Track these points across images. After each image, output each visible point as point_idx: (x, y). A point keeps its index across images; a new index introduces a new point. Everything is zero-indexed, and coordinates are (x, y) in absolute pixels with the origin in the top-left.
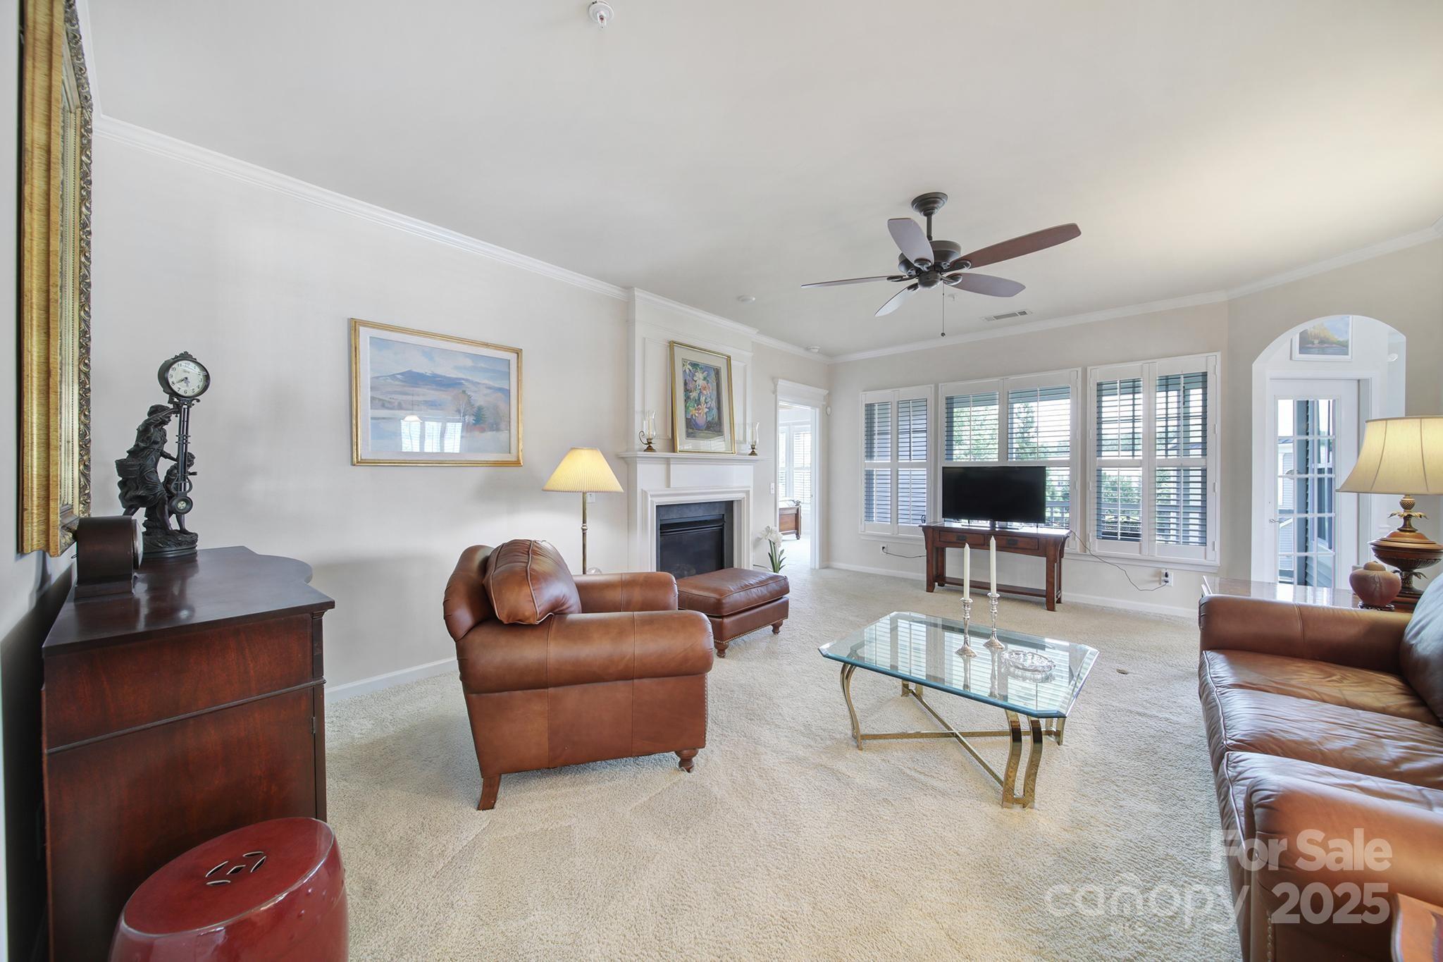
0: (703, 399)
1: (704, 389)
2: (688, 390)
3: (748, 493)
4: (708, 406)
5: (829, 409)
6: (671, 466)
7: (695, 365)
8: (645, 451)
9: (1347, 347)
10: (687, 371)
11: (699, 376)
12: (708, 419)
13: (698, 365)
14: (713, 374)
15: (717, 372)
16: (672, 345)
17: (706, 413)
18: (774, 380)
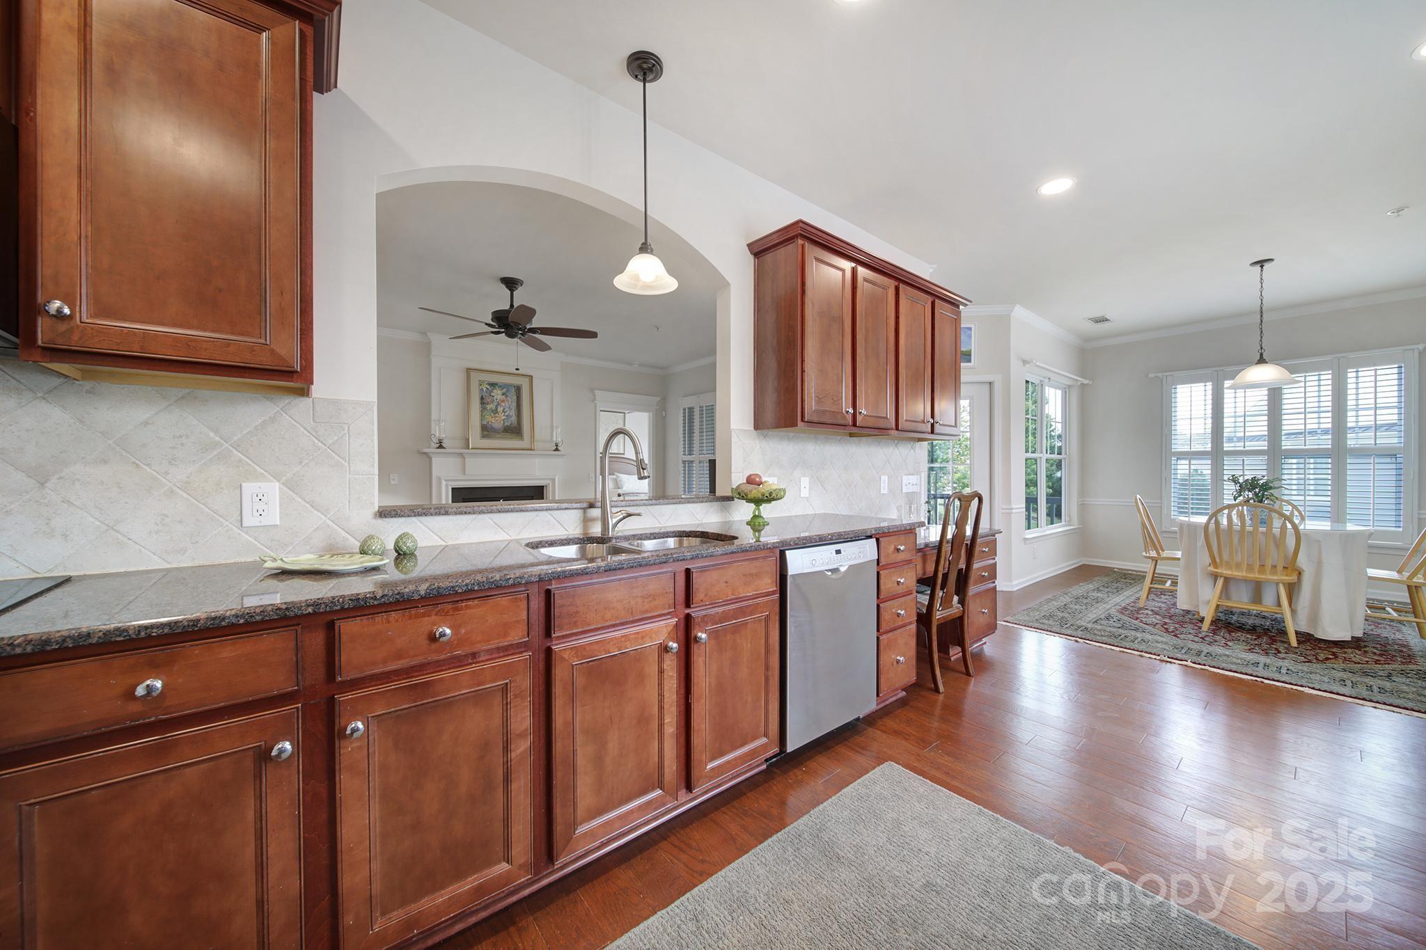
0: (500, 409)
1: (503, 401)
2: (484, 403)
3: (553, 480)
4: (506, 414)
5: (664, 413)
6: (466, 459)
7: (493, 385)
8: (437, 448)
9: (970, 355)
10: (485, 389)
11: (497, 394)
12: (506, 424)
13: (496, 384)
14: (513, 390)
15: (518, 389)
16: (468, 370)
17: (503, 420)
18: (592, 390)
